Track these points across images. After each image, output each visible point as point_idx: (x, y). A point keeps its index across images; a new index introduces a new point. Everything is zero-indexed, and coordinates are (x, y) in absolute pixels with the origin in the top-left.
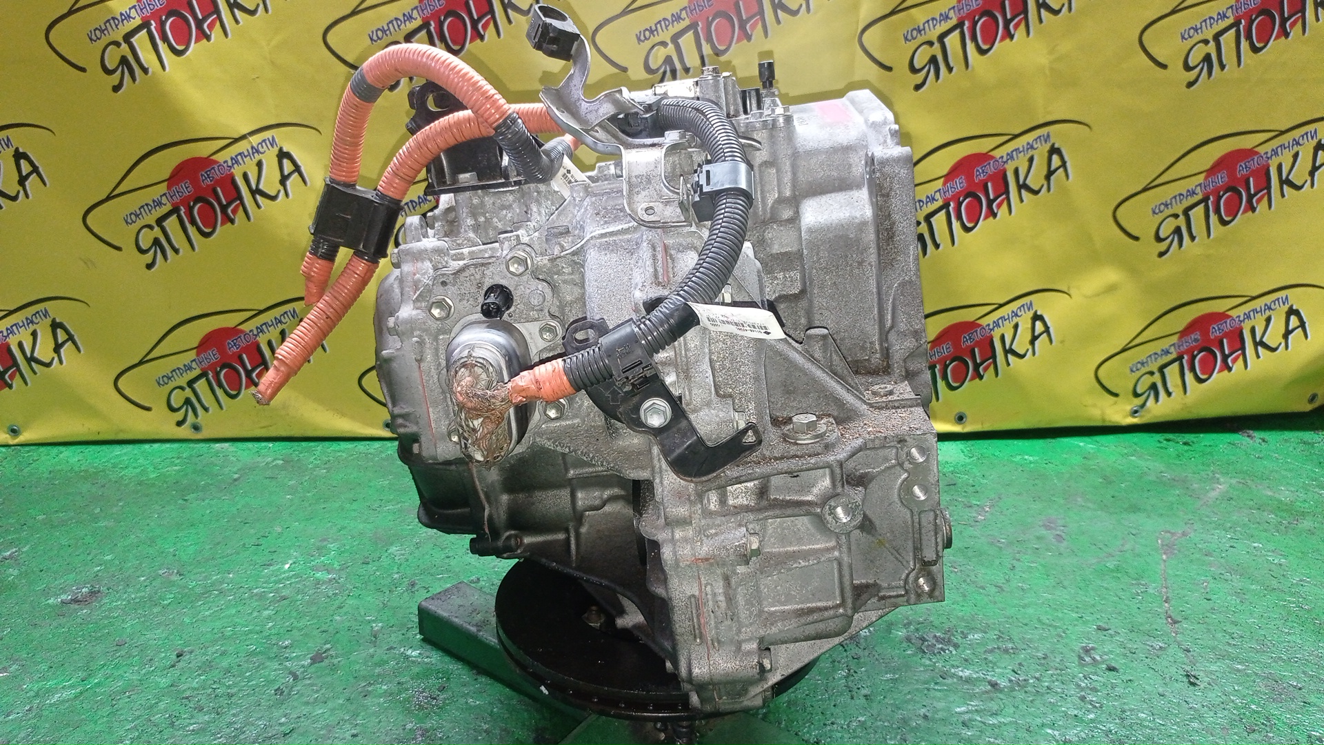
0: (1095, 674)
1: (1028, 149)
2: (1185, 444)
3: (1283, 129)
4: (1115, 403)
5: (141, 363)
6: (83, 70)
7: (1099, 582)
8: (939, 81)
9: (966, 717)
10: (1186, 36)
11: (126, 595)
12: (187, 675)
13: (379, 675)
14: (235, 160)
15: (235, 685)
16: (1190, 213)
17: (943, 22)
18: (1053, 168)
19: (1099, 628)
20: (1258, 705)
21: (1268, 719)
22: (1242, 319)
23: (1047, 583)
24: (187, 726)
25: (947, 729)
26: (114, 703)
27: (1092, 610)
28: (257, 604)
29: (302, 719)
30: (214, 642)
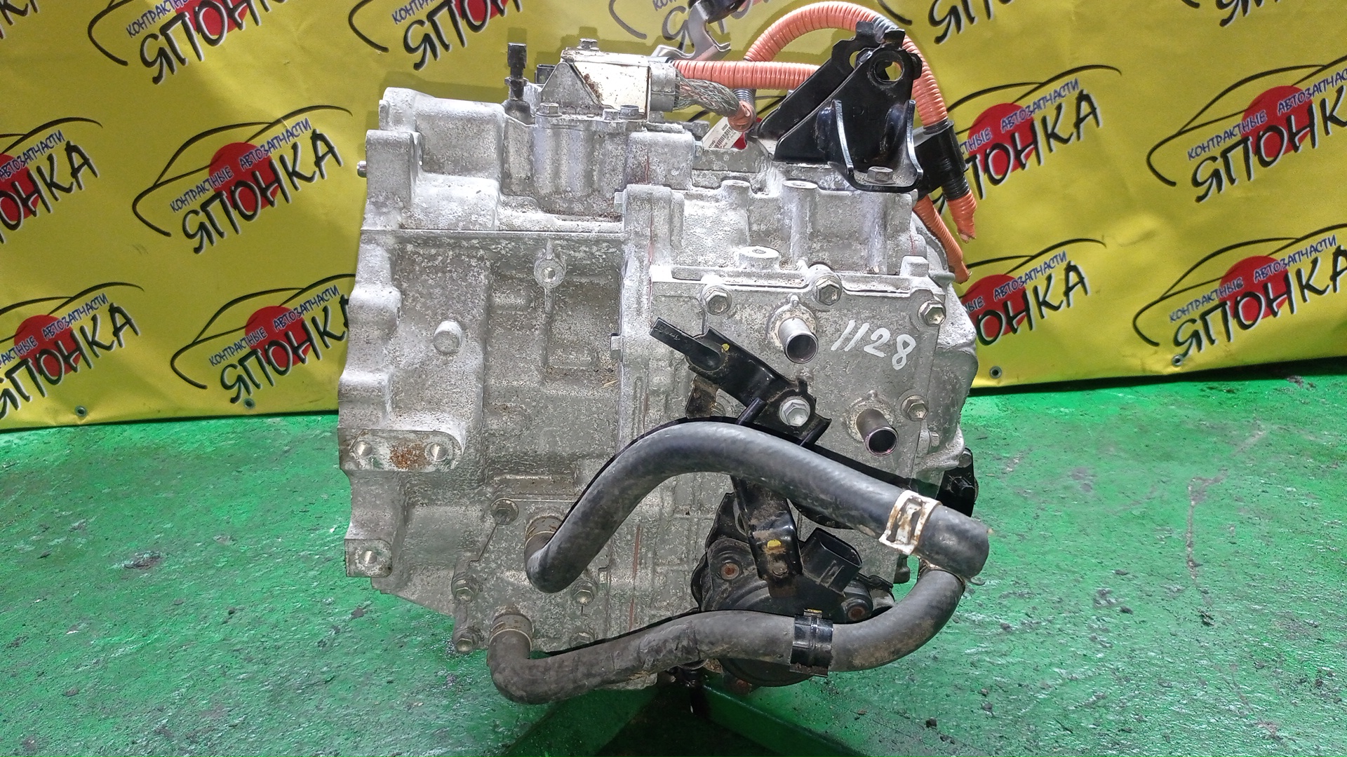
0: (1108, 616)
1: (1055, 97)
2: (1229, 391)
3: (1325, 64)
4: (1156, 353)
5: (195, 343)
6: (124, 63)
7: (1123, 529)
8: (961, 32)
9: (975, 658)
11: (183, 560)
12: (238, 630)
13: (415, 628)
14: (271, 144)
15: (281, 638)
16: (1229, 155)
18: (1082, 115)
19: (1118, 573)
20: (1271, 642)
21: (1279, 656)
22: (1286, 261)
23: (1070, 530)
24: (237, 675)
25: (957, 670)
26: (171, 655)
27: (1112, 556)
28: (303, 565)
29: (342, 668)
30: (263, 600)
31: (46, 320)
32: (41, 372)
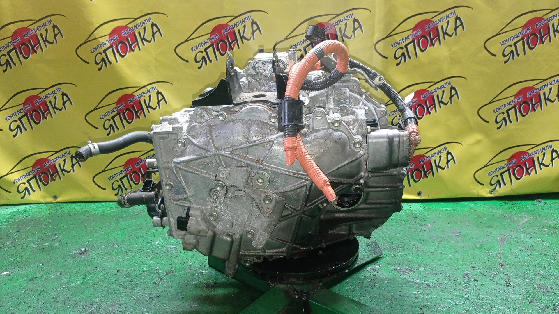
0: (469, 282)
1: (442, 87)
2: (512, 204)
3: (545, 79)
4: (483, 188)
5: (103, 171)
6: (88, 63)
7: (473, 251)
8: (406, 62)
9: (417, 295)
10: (503, 44)
11: (98, 252)
12: (121, 277)
13: (192, 279)
14: (141, 95)
15: (139, 281)
16: (509, 112)
17: (406, 40)
18: (452, 95)
19: (472, 267)
20: (534, 293)
21: (538, 298)
22: (533, 154)
23: (452, 251)
24: (122, 293)
25: (409, 299)
26: (95, 285)
27: (469, 261)
28: (146, 255)
29: (164, 292)
30: (131, 267)
31: (46, 160)
32: (41, 181)
